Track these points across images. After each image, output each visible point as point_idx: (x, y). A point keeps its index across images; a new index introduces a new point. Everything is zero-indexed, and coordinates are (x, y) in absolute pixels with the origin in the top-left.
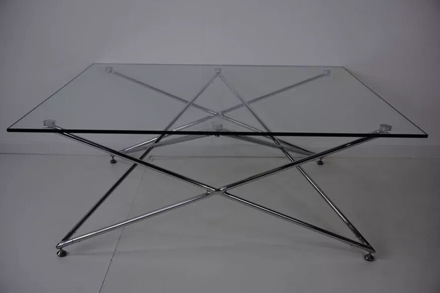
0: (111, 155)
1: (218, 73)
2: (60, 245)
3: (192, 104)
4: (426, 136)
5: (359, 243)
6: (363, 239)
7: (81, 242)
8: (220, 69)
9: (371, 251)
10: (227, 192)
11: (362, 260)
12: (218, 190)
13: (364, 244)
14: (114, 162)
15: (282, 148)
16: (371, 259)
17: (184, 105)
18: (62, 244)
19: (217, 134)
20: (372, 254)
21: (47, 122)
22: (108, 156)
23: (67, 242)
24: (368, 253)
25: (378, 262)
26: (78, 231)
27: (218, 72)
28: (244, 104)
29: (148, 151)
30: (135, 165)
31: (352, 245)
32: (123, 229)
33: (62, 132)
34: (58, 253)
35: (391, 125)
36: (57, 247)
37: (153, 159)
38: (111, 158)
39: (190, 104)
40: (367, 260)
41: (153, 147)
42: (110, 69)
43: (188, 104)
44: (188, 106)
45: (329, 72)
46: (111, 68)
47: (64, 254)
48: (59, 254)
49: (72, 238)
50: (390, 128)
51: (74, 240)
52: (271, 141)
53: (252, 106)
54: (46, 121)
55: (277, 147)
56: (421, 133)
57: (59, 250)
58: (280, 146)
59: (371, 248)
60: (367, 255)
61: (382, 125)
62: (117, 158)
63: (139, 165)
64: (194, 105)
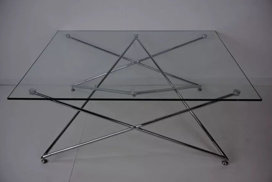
5: (219, 155)
6: (222, 152)
8: (137, 35)
9: (227, 159)
10: (141, 128)
12: (135, 127)
13: (223, 156)
14: (73, 90)
16: (226, 163)
18: (44, 156)
21: (31, 91)
23: (47, 155)
32: (78, 149)
34: (42, 161)
39: (121, 57)
42: (68, 36)
45: (206, 35)
47: (46, 161)
50: (239, 93)
51: (51, 154)
57: (43, 159)
60: (224, 161)
64: (123, 57)
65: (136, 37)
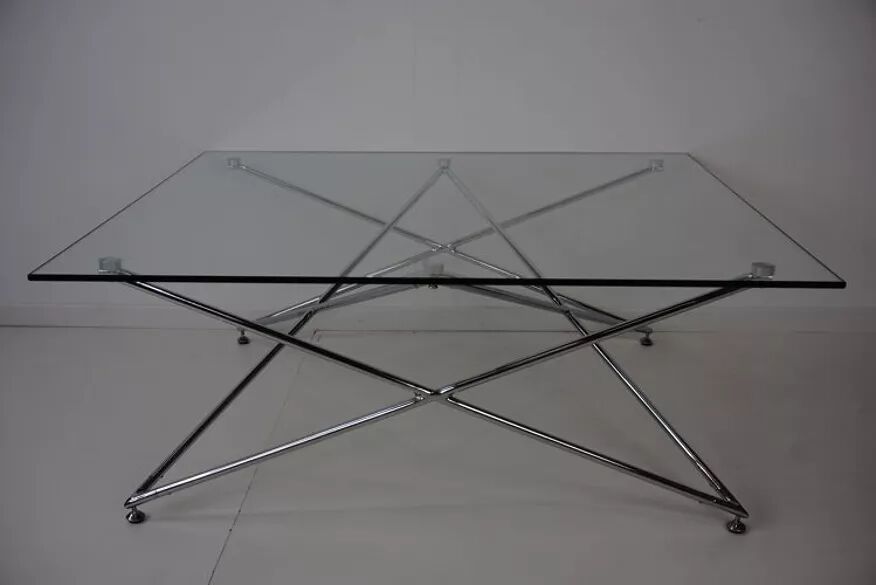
0: (238, 329)
1: (444, 168)
2: (133, 500)
3: (392, 226)
4: (841, 285)
5: (717, 499)
6: (724, 491)
7: (173, 495)
8: (449, 161)
9: (739, 513)
10: (454, 396)
11: (722, 532)
12: (437, 393)
13: (726, 500)
14: (244, 341)
15: (567, 313)
16: (740, 529)
17: (377, 229)
18: (136, 498)
19: (434, 282)
20: (742, 520)
21: (104, 262)
22: (233, 331)
23: (146, 495)
24: (734, 516)
25: (753, 536)
26: (167, 475)
27: (445, 165)
28: (494, 228)
29: (306, 320)
30: (280, 346)
31: (700, 502)
33: (132, 279)
34: (128, 516)
35: (772, 263)
36: (126, 504)
37: (320, 337)
38: (239, 335)
39: (388, 228)
40: (732, 531)
41: (316, 311)
42: (235, 162)
43: (386, 227)
44: (385, 232)
45: (661, 163)
46: (238, 160)
47: (139, 518)
48: (130, 518)
49: (155, 487)
50: (771, 269)
51: (158, 490)
52: (546, 298)
53: (510, 232)
54: (103, 260)
55: (556, 310)
56: (833, 279)
57: (131, 510)
58: (562, 307)
59: (740, 508)
60: (732, 523)
61: (756, 265)
62: (249, 333)
63: (288, 347)
64: (395, 228)
65: (445, 169)
